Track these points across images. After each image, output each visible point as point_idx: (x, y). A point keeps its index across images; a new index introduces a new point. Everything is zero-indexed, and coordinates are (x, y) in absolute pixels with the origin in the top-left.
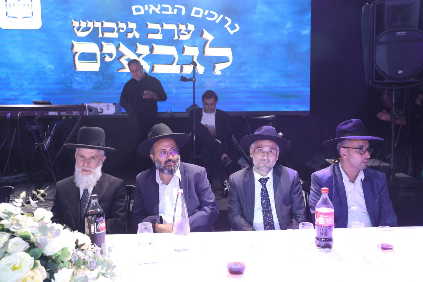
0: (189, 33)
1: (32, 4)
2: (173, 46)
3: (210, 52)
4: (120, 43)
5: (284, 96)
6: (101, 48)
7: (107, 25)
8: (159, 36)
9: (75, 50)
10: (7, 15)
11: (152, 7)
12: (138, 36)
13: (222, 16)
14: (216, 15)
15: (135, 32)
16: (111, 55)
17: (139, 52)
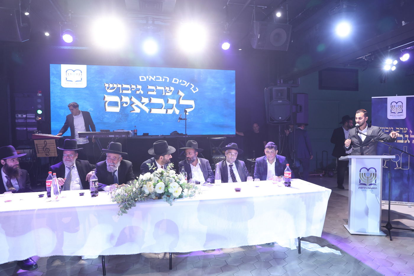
0: (171, 92)
1: (81, 74)
2: (162, 99)
3: (182, 102)
4: (132, 96)
5: (222, 126)
6: (121, 99)
7: (125, 86)
8: (155, 93)
9: (106, 100)
10: (66, 80)
11: (151, 77)
12: (142, 92)
13: (189, 83)
14: (186, 82)
15: (141, 90)
16: (126, 103)
17: (143, 101)
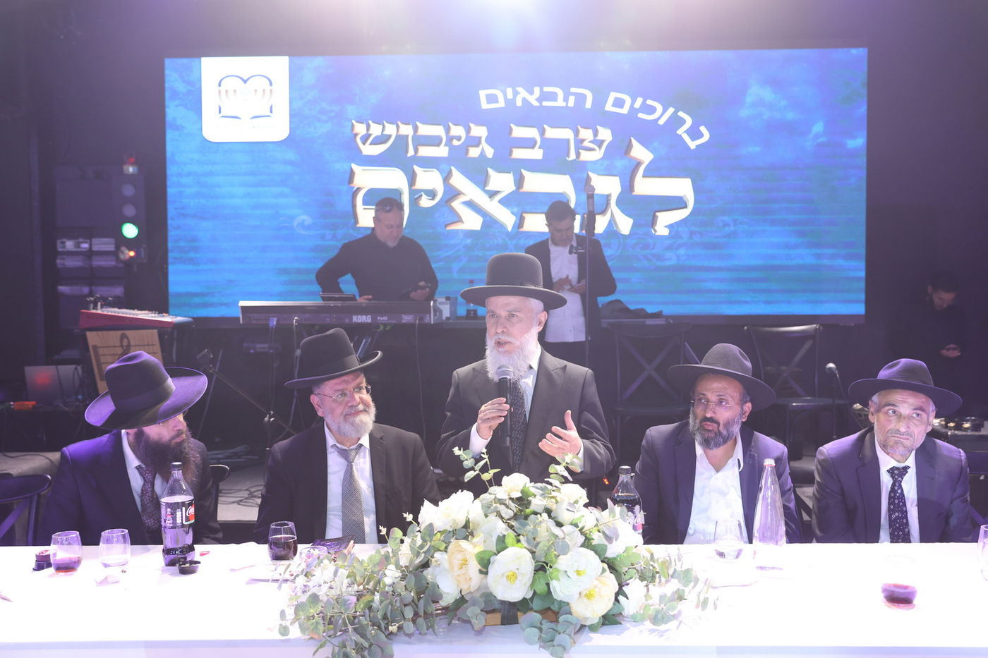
0: (600, 147)
1: (271, 90)
2: (565, 174)
3: (645, 186)
4: (453, 168)
6: (412, 179)
7: (425, 130)
8: (536, 154)
9: (358, 182)
10: (220, 112)
11: (523, 93)
12: (490, 152)
13: (671, 110)
14: (659, 108)
15: (484, 144)
16: (432, 194)
17: (491, 186)
